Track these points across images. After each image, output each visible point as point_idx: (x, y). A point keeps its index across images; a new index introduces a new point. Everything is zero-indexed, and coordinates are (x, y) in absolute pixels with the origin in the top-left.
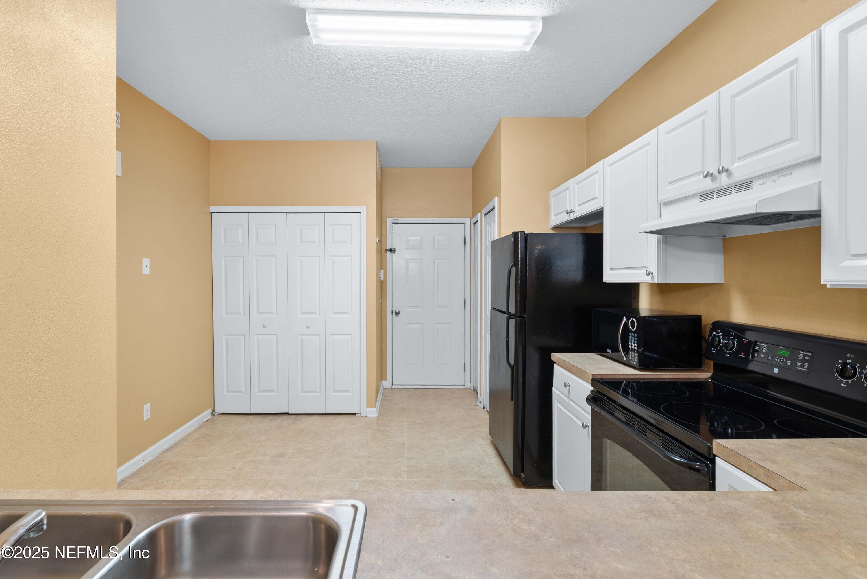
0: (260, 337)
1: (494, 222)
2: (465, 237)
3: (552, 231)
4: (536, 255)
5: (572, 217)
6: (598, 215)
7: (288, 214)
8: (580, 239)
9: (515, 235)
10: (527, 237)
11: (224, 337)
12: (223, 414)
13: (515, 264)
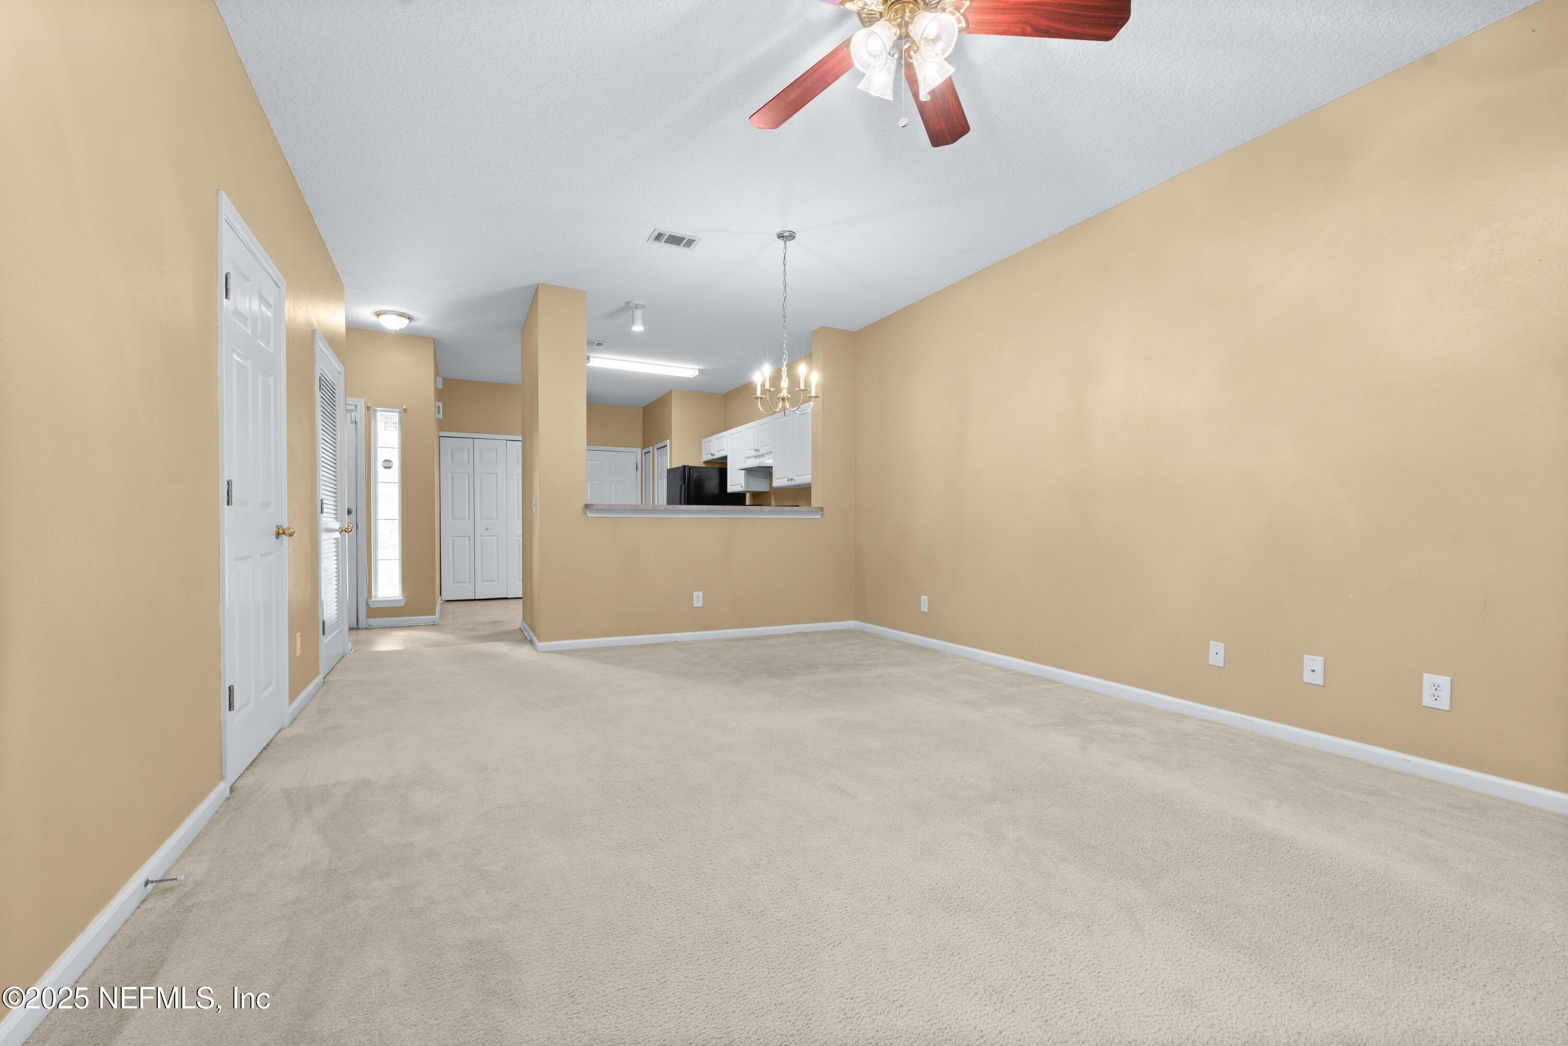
0: (483, 538)
1: (666, 455)
2: (637, 464)
3: (703, 465)
4: (694, 479)
5: (714, 457)
6: (725, 458)
7: (507, 441)
8: (718, 470)
9: (684, 467)
10: (690, 468)
11: (450, 538)
12: (448, 601)
13: (684, 483)
